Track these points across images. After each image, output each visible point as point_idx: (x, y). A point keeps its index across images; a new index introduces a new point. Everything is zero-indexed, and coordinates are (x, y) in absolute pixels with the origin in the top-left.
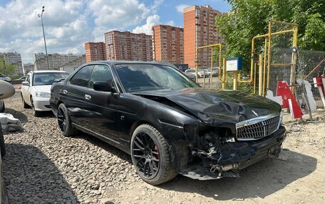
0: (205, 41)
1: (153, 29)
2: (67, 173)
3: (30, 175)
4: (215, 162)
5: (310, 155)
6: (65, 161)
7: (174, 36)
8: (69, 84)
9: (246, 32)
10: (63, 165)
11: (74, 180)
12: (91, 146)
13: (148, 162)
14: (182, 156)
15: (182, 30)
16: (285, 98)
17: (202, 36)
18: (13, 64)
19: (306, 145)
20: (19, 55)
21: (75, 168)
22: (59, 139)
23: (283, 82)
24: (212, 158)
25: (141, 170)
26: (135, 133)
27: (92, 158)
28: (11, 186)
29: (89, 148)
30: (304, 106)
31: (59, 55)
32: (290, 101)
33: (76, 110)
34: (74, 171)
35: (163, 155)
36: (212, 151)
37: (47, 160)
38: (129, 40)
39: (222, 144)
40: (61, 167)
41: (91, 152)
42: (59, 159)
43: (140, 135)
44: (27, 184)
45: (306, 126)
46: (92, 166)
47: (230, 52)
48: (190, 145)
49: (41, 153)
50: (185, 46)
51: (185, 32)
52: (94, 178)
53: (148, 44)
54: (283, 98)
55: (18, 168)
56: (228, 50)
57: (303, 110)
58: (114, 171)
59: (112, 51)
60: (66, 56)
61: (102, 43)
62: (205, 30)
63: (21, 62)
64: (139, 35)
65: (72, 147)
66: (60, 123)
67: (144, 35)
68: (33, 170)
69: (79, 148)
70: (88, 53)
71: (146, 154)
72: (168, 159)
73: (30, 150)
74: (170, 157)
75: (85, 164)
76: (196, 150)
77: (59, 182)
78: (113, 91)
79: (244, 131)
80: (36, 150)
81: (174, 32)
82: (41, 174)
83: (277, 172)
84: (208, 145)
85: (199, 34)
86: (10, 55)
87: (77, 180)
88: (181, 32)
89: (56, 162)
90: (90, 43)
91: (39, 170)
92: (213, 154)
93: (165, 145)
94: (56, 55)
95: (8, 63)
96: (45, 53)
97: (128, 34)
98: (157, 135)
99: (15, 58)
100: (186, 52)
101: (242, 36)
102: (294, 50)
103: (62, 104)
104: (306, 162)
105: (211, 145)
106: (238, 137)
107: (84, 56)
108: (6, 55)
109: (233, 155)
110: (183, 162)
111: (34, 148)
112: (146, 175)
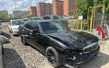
0: (71, 5)
1: (53, 1)
2: (25, 61)
3: (12, 62)
4: (75, 62)
5: (108, 54)
6: (24, 56)
7: (60, 4)
8: (24, 28)
9: (86, 5)
10: (23, 57)
11: (27, 64)
12: (33, 49)
13: (52, 59)
14: (64, 58)
15: (63, 2)
16: (99, 31)
17: (70, 4)
18: (5, 14)
19: (106, 50)
20: (7, 11)
21: (27, 59)
22: (22, 46)
23: (99, 25)
24: (74, 61)
25: (50, 62)
26: (47, 49)
27: (33, 54)
28: (7, 66)
29: (32, 50)
30: (106, 34)
31: (21, 11)
32: (101, 32)
33: (27, 36)
34: (27, 60)
35: (57, 58)
36: (74, 58)
37: (18, 55)
38: (44, 5)
39: (78, 55)
40: (23, 58)
41: (33, 52)
42: (22, 55)
43: (49, 50)
44: (12, 66)
45: (106, 41)
46: (33, 58)
47: (80, 12)
48: (67, 56)
49: (16, 52)
50: (64, 7)
51: (64, 2)
52: (34, 64)
53: (51, 7)
54: (99, 32)
55: (8, 58)
56: (79, 12)
57: (105, 35)
58: (40, 61)
59: (39, 9)
60: (23, 11)
61: (35, 7)
62: (71, 2)
63: (8, 14)
64: (48, 4)
65: (26, 50)
66: (22, 40)
67: (50, 4)
68: (13, 60)
69: (28, 50)
70: (30, 10)
71: (51, 56)
72: (59, 60)
73: (12, 51)
74: (60, 59)
75: (31, 57)
76: (69, 58)
77: (22, 65)
78: (40, 33)
79: (86, 50)
80: (14, 51)
81: (60, 2)
82: (16, 61)
83: (96, 62)
84: (73, 56)
85: (69, 3)
86: (4, 11)
87: (28, 64)
88: (63, 3)
89: (21, 56)
90: (31, 7)
91: (16, 59)
92: (75, 59)
93: (58, 55)
94: (20, 11)
95: (3, 14)
96: (16, 10)
97: (44, 3)
98: (55, 51)
99: (6, 12)
100: (64, 10)
101: (84, 7)
102: (103, 14)
103: (22, 34)
104: (106, 58)
105: (74, 56)
106: (84, 52)
107: (29, 11)
108: (3, 11)
109: (82, 59)
110: (64, 61)
111: (14, 50)
112: (51, 63)
